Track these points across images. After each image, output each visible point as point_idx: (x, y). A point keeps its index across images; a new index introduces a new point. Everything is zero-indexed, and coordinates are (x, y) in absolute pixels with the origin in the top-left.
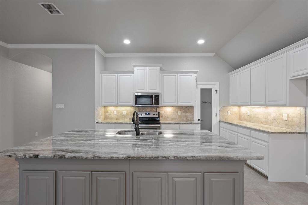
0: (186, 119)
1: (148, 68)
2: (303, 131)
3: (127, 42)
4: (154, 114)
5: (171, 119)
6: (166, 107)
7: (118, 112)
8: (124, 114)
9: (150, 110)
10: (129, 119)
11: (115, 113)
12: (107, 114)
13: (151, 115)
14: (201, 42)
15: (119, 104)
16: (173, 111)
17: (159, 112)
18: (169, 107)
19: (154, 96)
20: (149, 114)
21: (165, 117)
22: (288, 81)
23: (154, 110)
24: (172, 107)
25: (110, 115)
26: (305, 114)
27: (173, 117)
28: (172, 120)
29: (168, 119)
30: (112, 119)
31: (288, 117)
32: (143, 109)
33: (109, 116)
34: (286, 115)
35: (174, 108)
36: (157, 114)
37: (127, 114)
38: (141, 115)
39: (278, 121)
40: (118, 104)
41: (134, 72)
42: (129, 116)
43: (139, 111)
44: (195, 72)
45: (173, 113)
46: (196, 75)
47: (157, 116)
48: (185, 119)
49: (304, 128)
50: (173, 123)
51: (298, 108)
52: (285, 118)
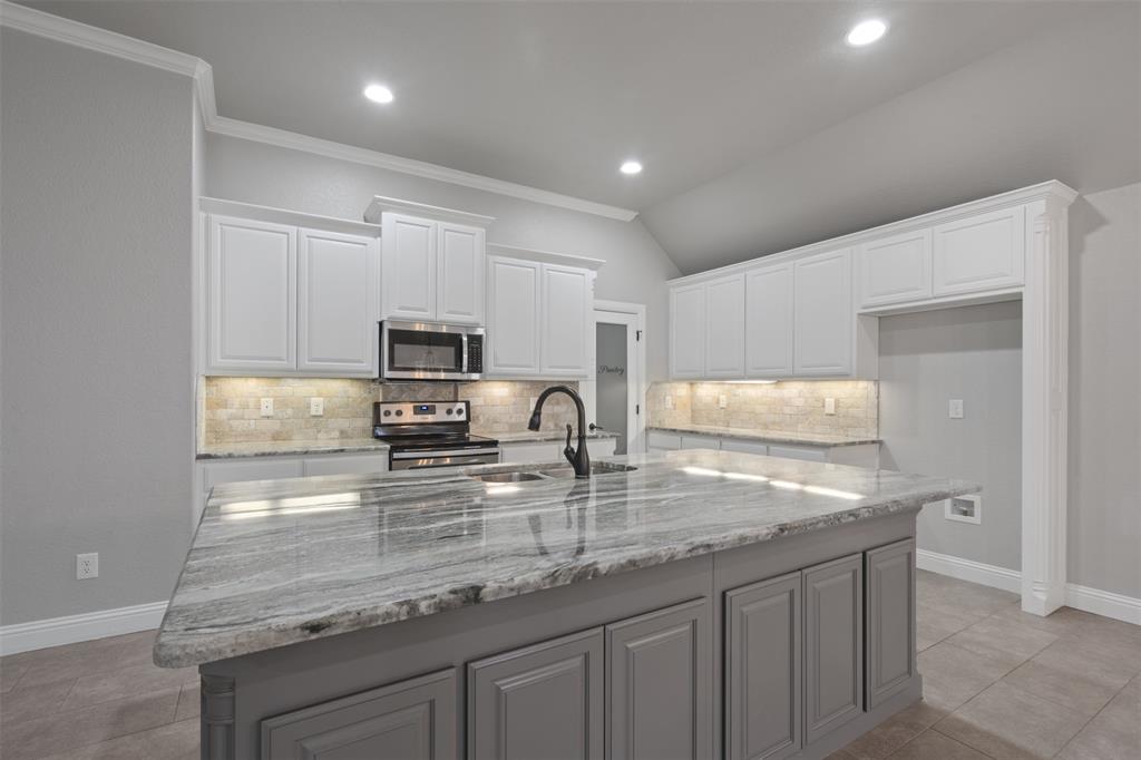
0: (556, 425)
1: (442, 225)
2: (874, 438)
3: (379, 94)
4: (449, 412)
5: (507, 428)
6: (490, 384)
7: (281, 403)
8: (313, 413)
9: (431, 396)
10: (336, 434)
11: (267, 406)
12: (222, 414)
13: (440, 415)
14: (631, 168)
15: (306, 364)
16: (514, 400)
17: (468, 403)
18: (500, 384)
19: (465, 339)
20: (431, 410)
21: (488, 420)
22: (855, 317)
23: (447, 392)
24: (512, 384)
25: (236, 418)
26: (878, 398)
27: (513, 420)
28: (510, 431)
29: (497, 427)
30: (249, 435)
31: (837, 406)
32: (402, 392)
33: (235, 423)
34: (833, 400)
35: (518, 386)
36: (460, 412)
37: (329, 413)
38: (399, 413)
39: (811, 419)
40: (302, 366)
41: (380, 229)
42: (340, 420)
43: (384, 396)
44: (592, 266)
45: (514, 404)
46: (593, 274)
47: (463, 417)
48: (552, 427)
49: (876, 430)
50: (540, 441)
51: (862, 384)
52: (830, 409)
